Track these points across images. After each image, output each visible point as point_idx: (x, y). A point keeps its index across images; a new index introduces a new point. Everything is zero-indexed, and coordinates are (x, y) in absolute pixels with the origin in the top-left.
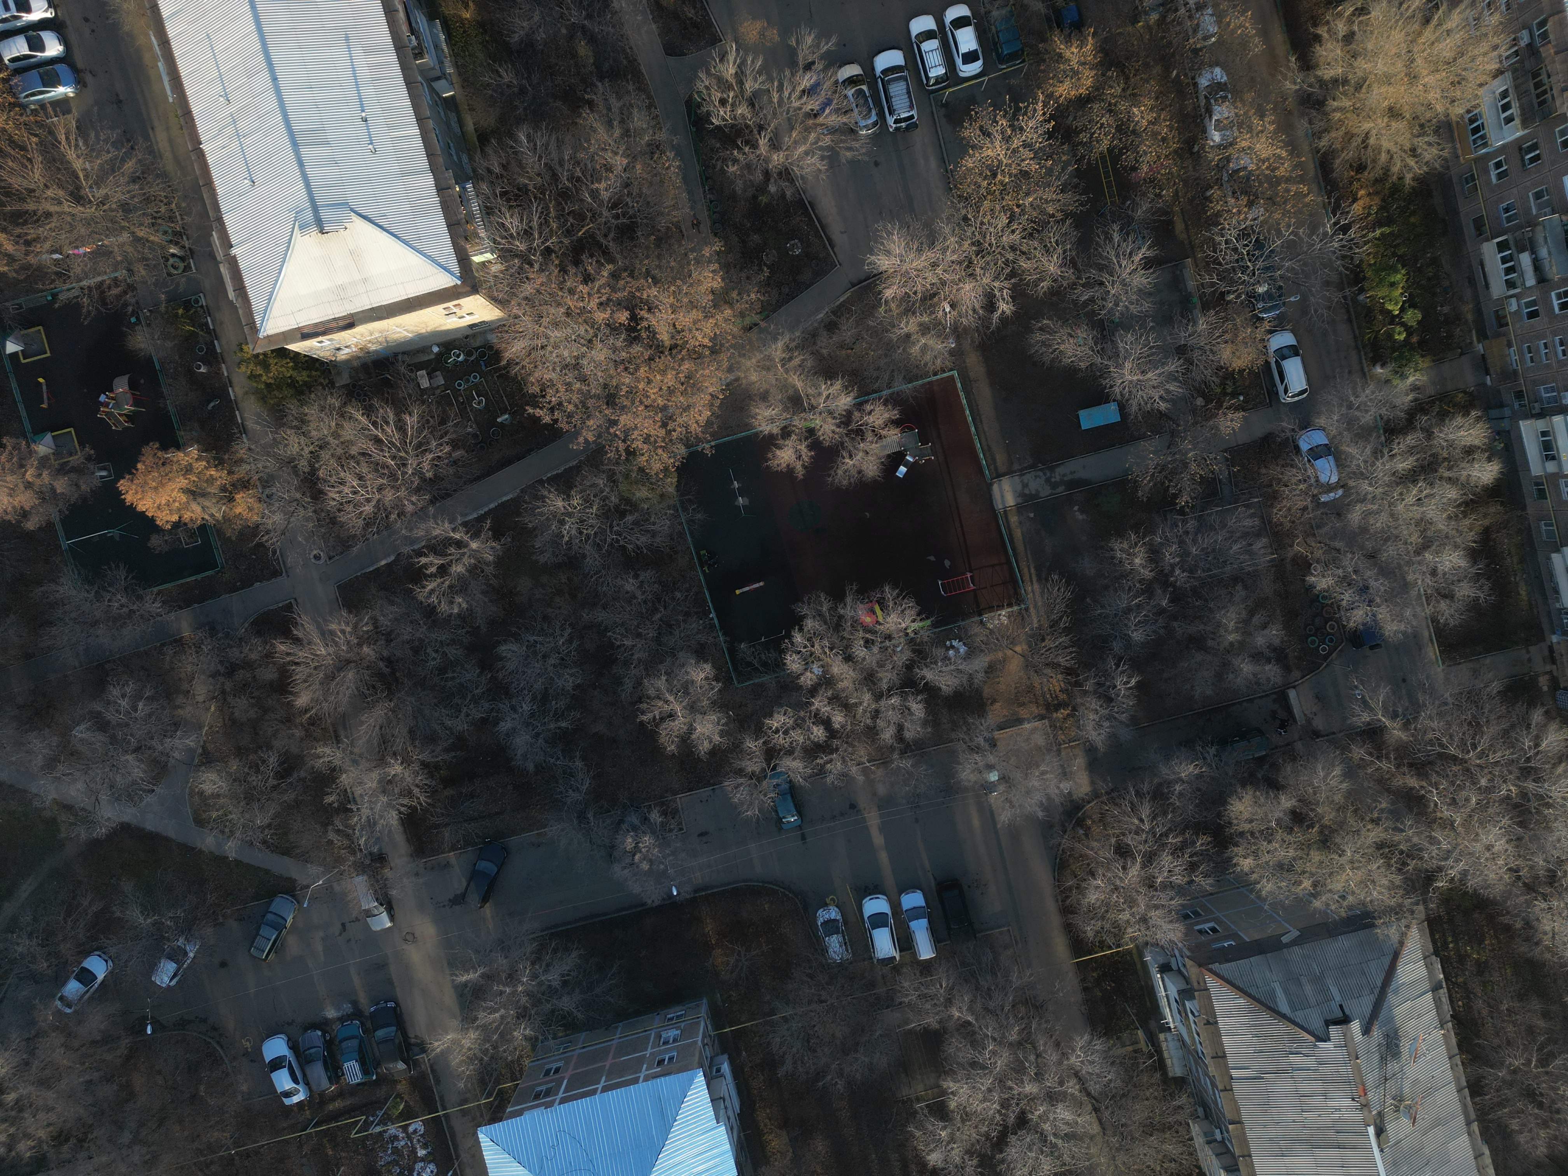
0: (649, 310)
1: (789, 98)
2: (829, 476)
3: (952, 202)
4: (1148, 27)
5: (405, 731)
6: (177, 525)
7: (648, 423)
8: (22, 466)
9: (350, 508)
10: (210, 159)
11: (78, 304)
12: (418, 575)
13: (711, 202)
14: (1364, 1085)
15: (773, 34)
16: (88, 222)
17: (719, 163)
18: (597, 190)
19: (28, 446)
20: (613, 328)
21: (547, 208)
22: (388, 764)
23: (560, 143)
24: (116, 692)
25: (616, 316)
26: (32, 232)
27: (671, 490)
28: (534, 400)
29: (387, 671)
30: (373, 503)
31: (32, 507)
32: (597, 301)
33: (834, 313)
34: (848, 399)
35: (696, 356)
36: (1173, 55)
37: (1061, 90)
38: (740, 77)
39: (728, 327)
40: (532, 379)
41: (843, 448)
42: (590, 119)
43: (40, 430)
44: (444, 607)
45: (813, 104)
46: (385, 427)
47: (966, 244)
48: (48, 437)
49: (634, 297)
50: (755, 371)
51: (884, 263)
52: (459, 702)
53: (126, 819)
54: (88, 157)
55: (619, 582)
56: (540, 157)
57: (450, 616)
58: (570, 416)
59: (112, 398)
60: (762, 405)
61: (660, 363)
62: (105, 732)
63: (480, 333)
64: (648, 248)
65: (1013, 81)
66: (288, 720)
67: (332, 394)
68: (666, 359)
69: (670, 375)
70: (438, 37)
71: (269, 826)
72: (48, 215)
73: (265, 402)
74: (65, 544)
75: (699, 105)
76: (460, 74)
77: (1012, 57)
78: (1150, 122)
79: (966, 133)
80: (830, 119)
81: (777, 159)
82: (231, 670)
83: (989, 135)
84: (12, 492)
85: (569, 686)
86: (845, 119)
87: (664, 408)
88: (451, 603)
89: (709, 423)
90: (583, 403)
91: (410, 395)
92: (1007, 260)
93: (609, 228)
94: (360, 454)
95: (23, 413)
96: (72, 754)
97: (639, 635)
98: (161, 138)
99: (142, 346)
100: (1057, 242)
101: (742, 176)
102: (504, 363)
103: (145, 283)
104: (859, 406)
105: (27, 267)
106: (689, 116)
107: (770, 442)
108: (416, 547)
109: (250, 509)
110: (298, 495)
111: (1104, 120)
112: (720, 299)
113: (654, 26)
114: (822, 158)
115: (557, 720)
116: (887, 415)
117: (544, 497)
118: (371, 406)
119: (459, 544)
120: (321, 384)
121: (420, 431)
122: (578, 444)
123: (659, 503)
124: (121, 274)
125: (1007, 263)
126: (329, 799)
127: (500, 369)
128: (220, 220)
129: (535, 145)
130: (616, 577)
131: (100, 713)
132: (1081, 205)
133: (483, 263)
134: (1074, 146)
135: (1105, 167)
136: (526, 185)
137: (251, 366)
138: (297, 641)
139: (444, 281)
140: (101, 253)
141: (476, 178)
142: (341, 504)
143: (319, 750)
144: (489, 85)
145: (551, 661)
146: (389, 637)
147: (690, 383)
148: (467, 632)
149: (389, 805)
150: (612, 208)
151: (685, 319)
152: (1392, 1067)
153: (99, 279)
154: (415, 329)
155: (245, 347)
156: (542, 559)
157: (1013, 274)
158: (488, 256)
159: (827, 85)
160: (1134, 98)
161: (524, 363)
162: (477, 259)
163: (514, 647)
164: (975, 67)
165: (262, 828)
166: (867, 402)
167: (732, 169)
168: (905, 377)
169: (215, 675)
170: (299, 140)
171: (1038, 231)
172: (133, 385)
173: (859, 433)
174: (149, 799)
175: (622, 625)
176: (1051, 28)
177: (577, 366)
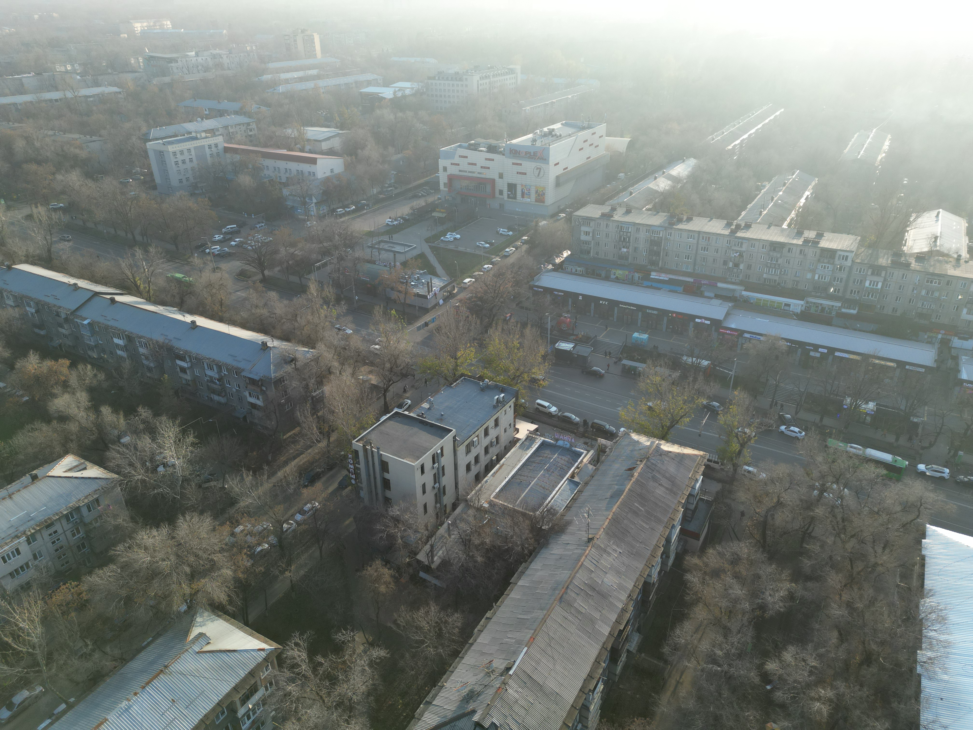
14: (497, 692)
152: (478, 688)
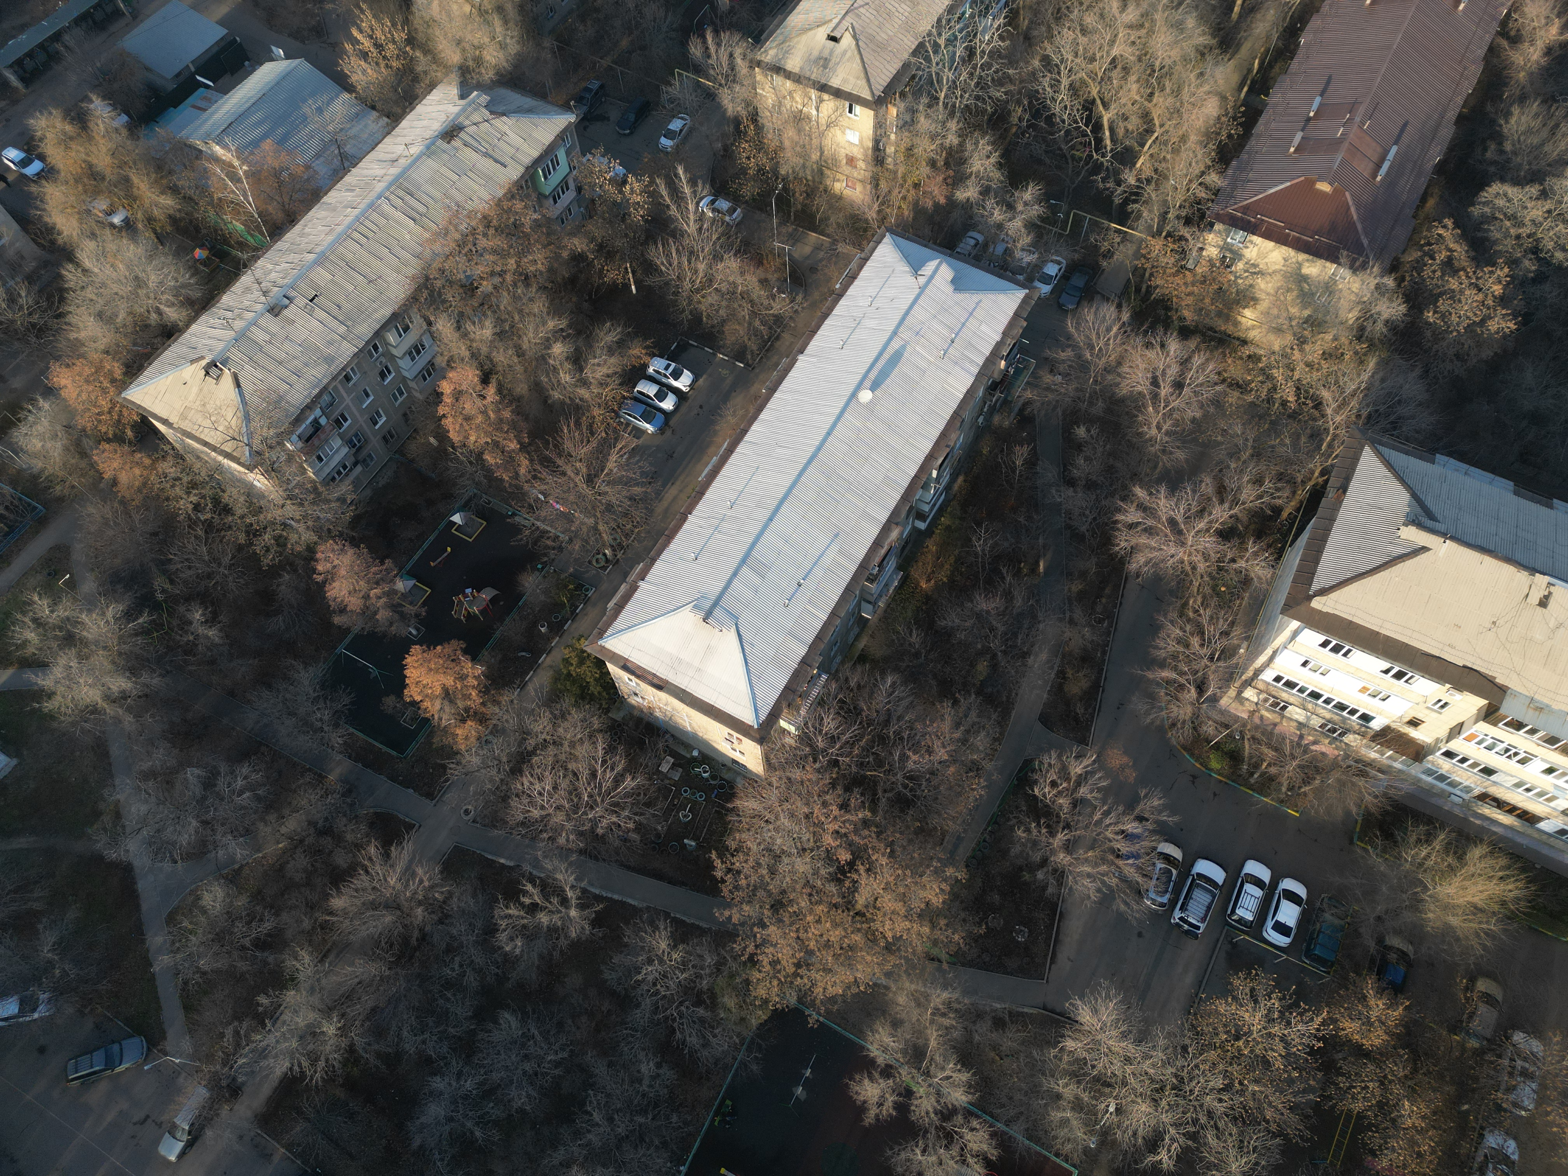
0: (868, 870)
1: (1108, 826)
2: (891, 1149)
3: (1183, 1024)
4: (1463, 1049)
5: (370, 1004)
6: (414, 704)
7: (788, 951)
8: (377, 583)
9: (525, 801)
10: (686, 526)
11: (521, 530)
12: (513, 894)
13: (984, 841)
15: (1131, 775)
16: (581, 497)
17: (1014, 821)
18: (908, 757)
19: (395, 576)
20: (829, 857)
21: (862, 737)
22: (329, 1018)
23: (911, 706)
24: (245, 770)
25: (840, 850)
26: (544, 474)
27: (754, 1022)
28: (724, 852)
29: (414, 942)
30: (543, 813)
31: (351, 611)
32: (837, 827)
33: (1010, 1013)
34: (964, 1098)
35: (872, 938)
36: (1474, 1090)
37: (1347, 1024)
38: (1081, 780)
39: (916, 942)
40: (737, 835)
41: (924, 1137)
42: (946, 709)
43: (412, 574)
44: (503, 937)
45: (1123, 847)
46: (608, 771)
47: (1170, 1070)
48: (411, 583)
49: (866, 850)
50: (907, 995)
51: (1085, 1015)
52: (431, 1024)
53: (137, 863)
54: (621, 467)
55: (642, 1056)
56: (889, 702)
57: (502, 948)
58: (737, 888)
59: (474, 596)
60: (888, 1028)
61: (840, 915)
62: (205, 789)
63: (735, 771)
64: (908, 827)
65: (1307, 979)
66: (311, 907)
67: (600, 717)
68: (846, 918)
69: (839, 932)
70: (893, 582)
71: (204, 973)
72: (564, 474)
73: (555, 682)
74: (341, 650)
75: (1033, 770)
76: (885, 611)
77: (1319, 960)
78: (1414, 1127)
79: (1237, 982)
80: (1129, 869)
81: (1062, 858)
82: (326, 830)
83: (1256, 1002)
84: (353, 592)
85: (517, 1104)
86: (1140, 879)
87: (810, 953)
88: (512, 939)
89: (833, 1000)
90: (755, 888)
91: (647, 766)
92: (1197, 1120)
93: (892, 789)
94: (573, 771)
95: (416, 557)
96: (168, 783)
97: (611, 1120)
98: (672, 492)
99: (527, 585)
100: (1255, 1148)
101: (1023, 845)
102: (730, 805)
103: (571, 554)
104: (968, 1114)
105: (519, 488)
106: (1020, 771)
107: (867, 1065)
108: (535, 872)
109: (467, 738)
110: (504, 759)
111: (1371, 1085)
112: (928, 914)
113: (1045, 696)
114: (1099, 890)
115: (477, 1124)
116: (985, 1147)
117: (657, 928)
118: (615, 748)
119: (565, 902)
120: (601, 705)
121: (627, 795)
122: (722, 914)
123: (735, 1024)
124: (564, 537)
125: (1195, 1121)
126: (263, 1000)
127: (723, 807)
128: (653, 561)
129: (893, 692)
130: (643, 1049)
131: (219, 773)
132: (1301, 1137)
133: (785, 730)
134: (1327, 1082)
135: (1346, 1125)
136: (863, 710)
137: (573, 654)
138: (387, 856)
139: (748, 717)
140: (568, 518)
141: (834, 676)
142: (523, 792)
143: (303, 953)
144: (898, 633)
145: (527, 1066)
146: (444, 919)
147: (847, 954)
148: (497, 975)
149: (291, 1054)
150: (908, 778)
151: (888, 903)
153: (549, 529)
154: (696, 728)
155: (582, 640)
156: (607, 975)
157: (1193, 1137)
158: (792, 729)
159: (1145, 843)
160: (1413, 1094)
161: (743, 819)
162: (783, 724)
163: (514, 1024)
164: (1282, 941)
165: (198, 970)
166: (978, 1117)
167: (1020, 833)
168: (1027, 1130)
169: (311, 823)
170: (749, 561)
171: (1244, 1122)
172: (493, 600)
173: (949, 1138)
174: (167, 866)
175: (608, 1096)
176: (1370, 969)
177: (777, 858)
